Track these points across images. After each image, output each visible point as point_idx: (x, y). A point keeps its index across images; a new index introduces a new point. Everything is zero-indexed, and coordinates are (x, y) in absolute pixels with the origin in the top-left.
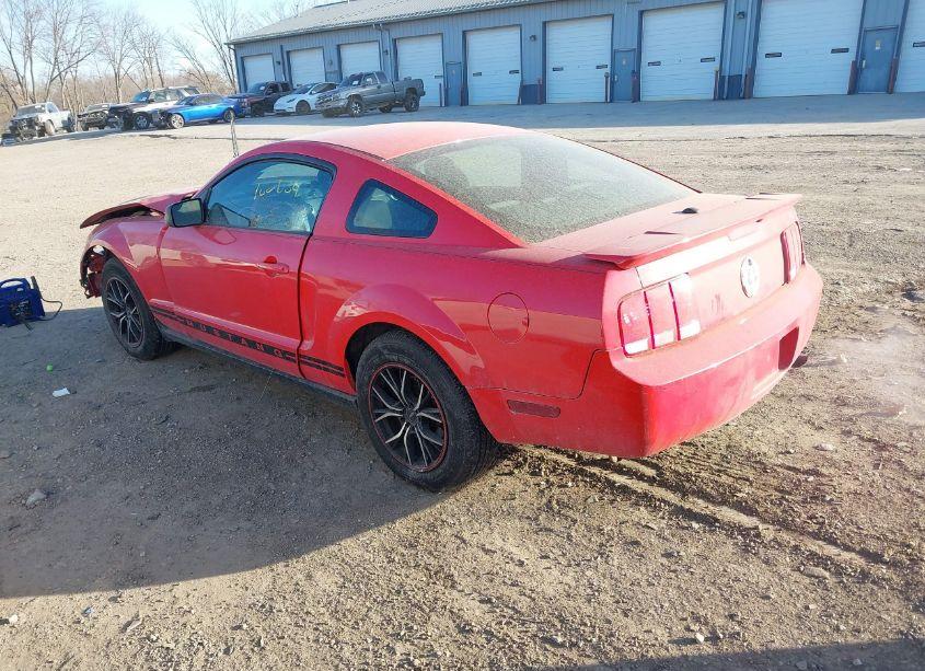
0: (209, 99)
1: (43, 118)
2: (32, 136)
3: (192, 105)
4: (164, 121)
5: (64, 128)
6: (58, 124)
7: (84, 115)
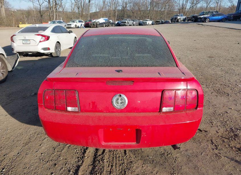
0: (219, 15)
1: (179, 18)
2: (175, 22)
3: (214, 16)
4: (204, 20)
5: (183, 20)
6: (182, 19)
7: (189, 18)
